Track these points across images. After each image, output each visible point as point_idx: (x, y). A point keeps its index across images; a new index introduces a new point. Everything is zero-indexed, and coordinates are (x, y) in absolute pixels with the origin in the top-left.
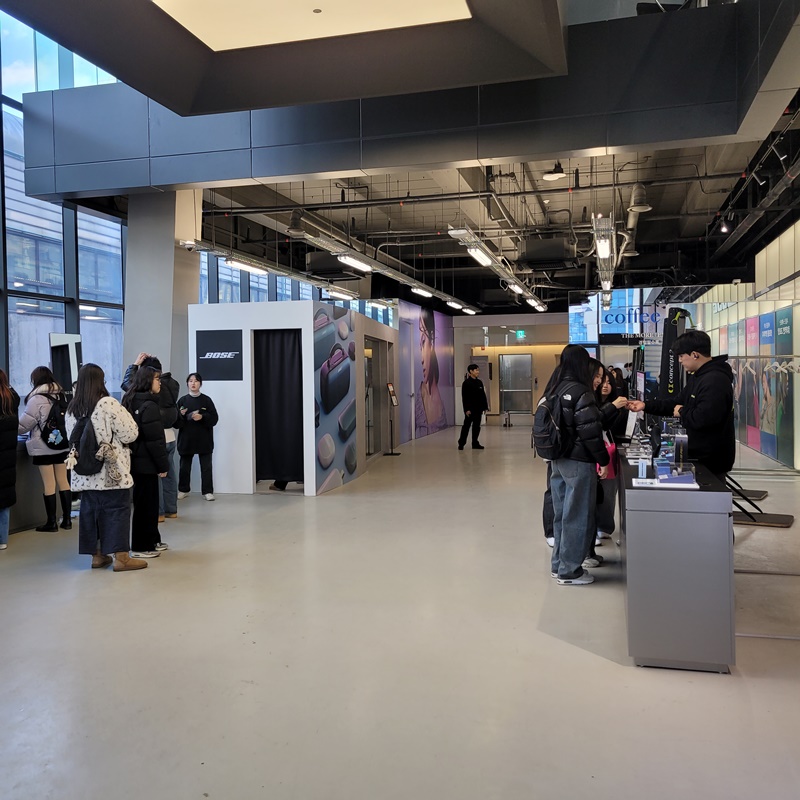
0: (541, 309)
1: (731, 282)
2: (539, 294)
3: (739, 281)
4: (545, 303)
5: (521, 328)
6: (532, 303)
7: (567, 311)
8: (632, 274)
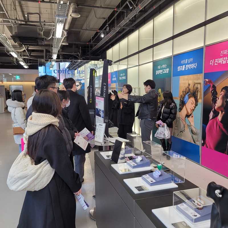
0: (26, 67)
1: (99, 60)
2: (25, 60)
3: (102, 60)
4: (28, 65)
5: (18, 75)
6: (22, 63)
7: (38, 69)
8: (63, 54)
